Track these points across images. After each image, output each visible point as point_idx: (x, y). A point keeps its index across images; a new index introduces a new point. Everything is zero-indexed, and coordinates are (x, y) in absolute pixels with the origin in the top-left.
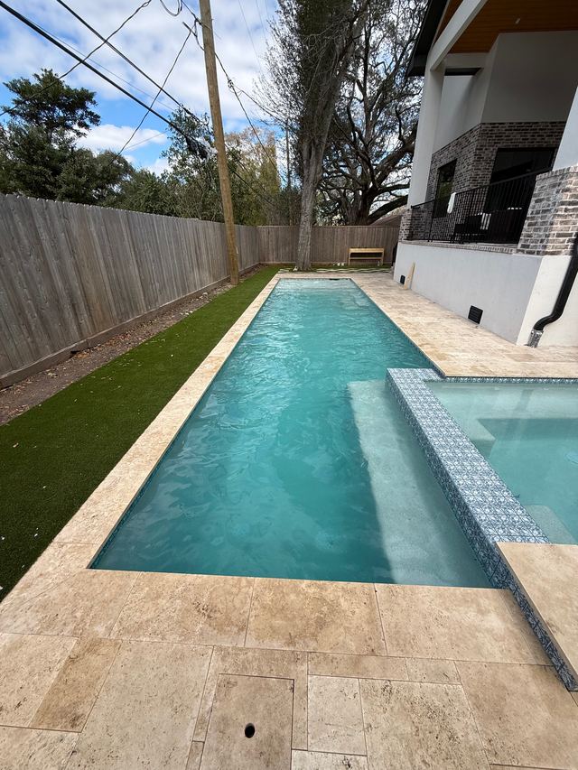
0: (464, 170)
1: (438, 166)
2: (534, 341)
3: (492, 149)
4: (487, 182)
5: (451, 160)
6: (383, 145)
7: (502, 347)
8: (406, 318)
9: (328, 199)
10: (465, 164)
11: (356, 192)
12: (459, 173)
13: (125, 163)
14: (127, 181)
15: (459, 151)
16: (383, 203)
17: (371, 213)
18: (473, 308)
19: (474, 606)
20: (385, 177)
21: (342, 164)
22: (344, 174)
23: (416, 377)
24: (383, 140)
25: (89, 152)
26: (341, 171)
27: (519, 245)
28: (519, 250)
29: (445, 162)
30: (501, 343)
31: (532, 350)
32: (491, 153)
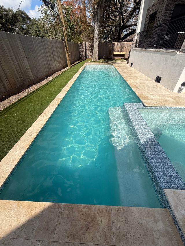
0: (160, 15)
1: (149, 15)
2: (180, 90)
3: (173, 5)
4: (169, 21)
5: (155, 11)
6: (128, 6)
7: (168, 93)
8: (132, 81)
9: (106, 31)
10: (161, 13)
11: (116, 27)
12: (158, 17)
13: (27, 15)
14: (28, 23)
15: (159, 6)
16: (126, 33)
17: (122, 37)
18: (158, 77)
19: (153, 217)
20: (127, 21)
21: (111, 15)
22: (112, 19)
23: (134, 107)
24: (127, 4)
25: (12, 10)
26: (111, 18)
27: (181, 49)
28: (181, 51)
29: (153, 12)
30: (167, 91)
31: (179, 94)
32: (172, 7)
